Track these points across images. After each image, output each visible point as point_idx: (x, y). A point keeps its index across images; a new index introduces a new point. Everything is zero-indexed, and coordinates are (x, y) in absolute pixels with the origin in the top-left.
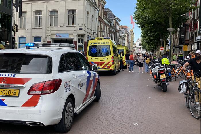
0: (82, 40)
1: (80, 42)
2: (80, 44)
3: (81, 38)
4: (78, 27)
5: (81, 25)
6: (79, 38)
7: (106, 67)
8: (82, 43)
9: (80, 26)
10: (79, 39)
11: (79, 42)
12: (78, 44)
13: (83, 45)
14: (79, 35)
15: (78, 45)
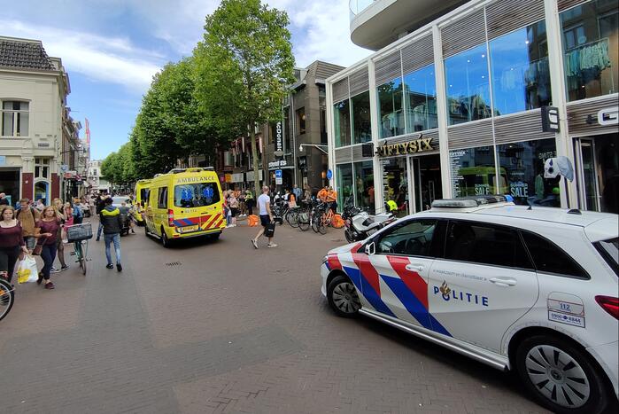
0: (45, 169)
1: (41, 173)
2: (41, 178)
3: (42, 165)
4: (37, 141)
5: (46, 137)
6: (38, 165)
7: (213, 226)
8: (45, 175)
9: (41, 139)
10: (37, 169)
11: (37, 175)
12: (36, 180)
13: (49, 180)
14: (37, 160)
15: (34, 183)
